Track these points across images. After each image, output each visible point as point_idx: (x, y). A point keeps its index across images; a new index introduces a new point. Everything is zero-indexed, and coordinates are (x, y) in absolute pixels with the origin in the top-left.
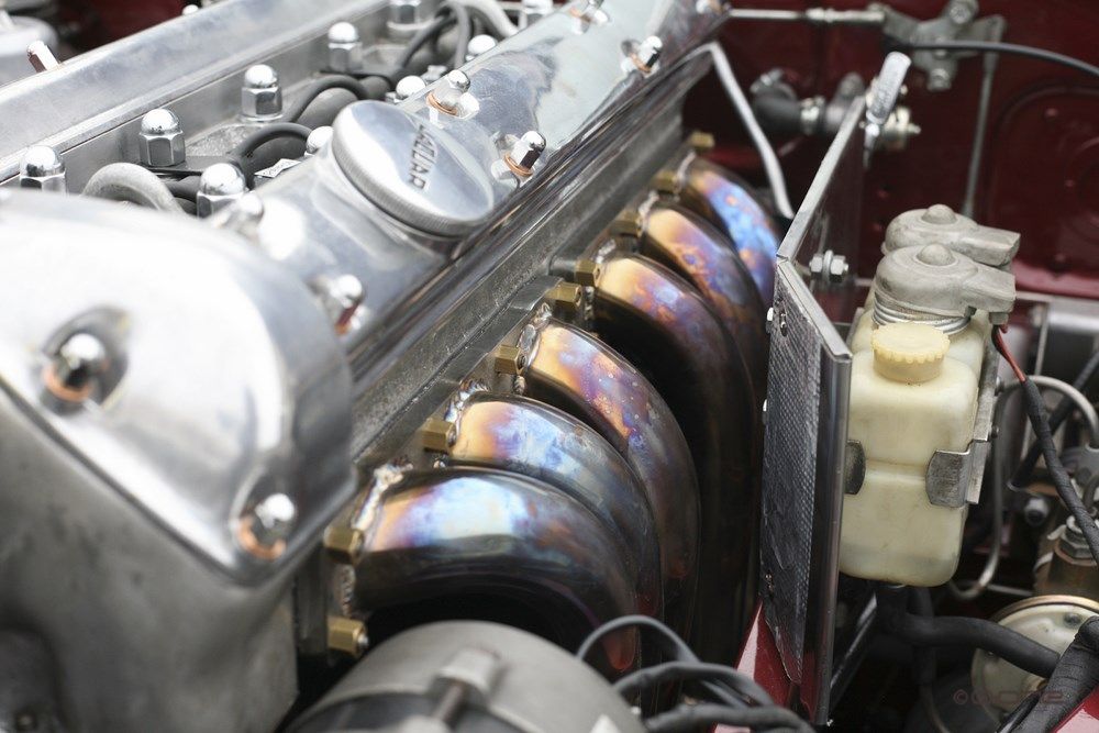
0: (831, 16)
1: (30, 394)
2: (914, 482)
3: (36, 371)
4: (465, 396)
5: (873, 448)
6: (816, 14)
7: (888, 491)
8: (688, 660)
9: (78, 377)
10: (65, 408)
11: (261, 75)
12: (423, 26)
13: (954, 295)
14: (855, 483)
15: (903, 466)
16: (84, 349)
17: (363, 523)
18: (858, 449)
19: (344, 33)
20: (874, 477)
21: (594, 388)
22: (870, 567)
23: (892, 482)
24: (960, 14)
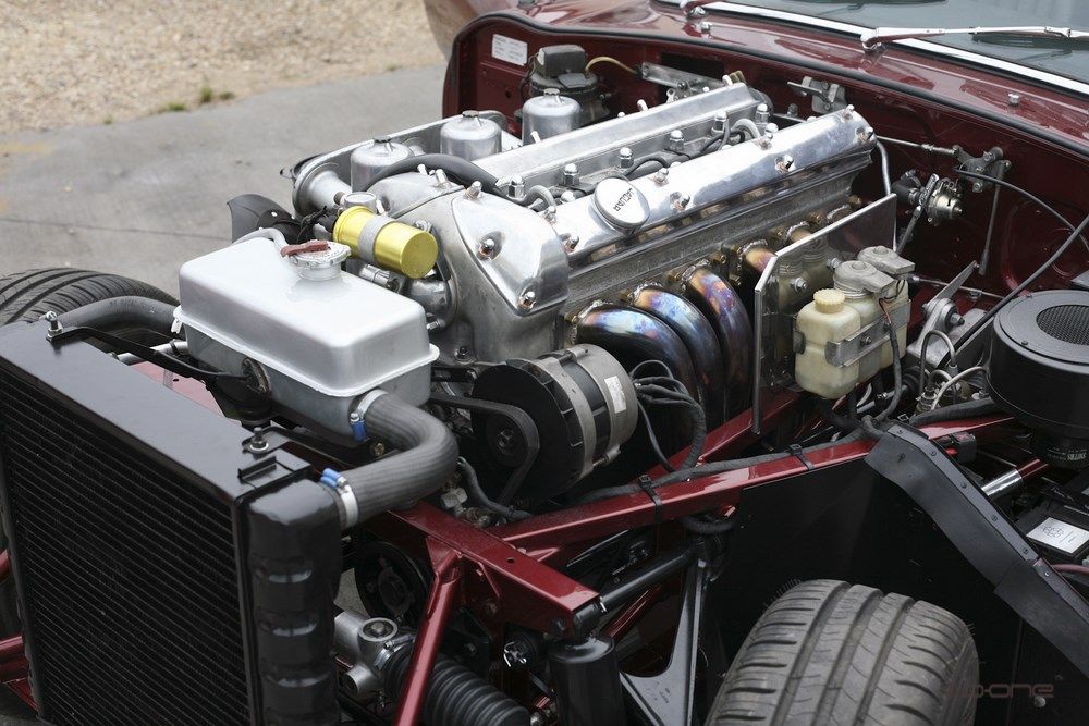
0: (931, 148)
1: (475, 253)
2: (821, 352)
3: (478, 247)
4: (646, 285)
5: (809, 337)
6: (926, 146)
7: (813, 355)
8: (671, 378)
9: (487, 250)
10: (483, 258)
11: (626, 152)
13: (857, 282)
14: (802, 350)
15: (818, 345)
16: (490, 243)
17: (582, 316)
18: (803, 335)
20: (810, 349)
21: (710, 294)
22: (810, 386)
23: (814, 351)
24: (988, 156)
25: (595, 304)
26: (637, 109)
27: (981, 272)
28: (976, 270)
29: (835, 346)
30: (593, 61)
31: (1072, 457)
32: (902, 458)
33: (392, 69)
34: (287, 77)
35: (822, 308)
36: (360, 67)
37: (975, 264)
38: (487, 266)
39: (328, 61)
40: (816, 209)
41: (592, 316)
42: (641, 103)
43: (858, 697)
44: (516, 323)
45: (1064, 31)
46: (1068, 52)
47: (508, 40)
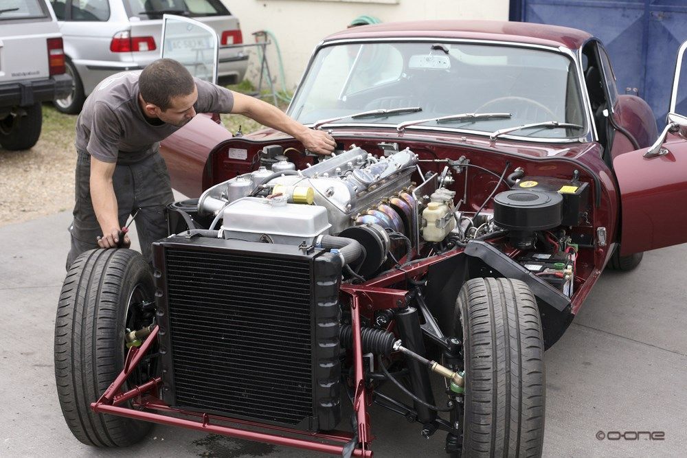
0: (438, 161)
1: (323, 194)
2: (434, 225)
3: (324, 191)
4: (369, 209)
5: (428, 220)
6: (436, 160)
9: (329, 193)
10: (327, 196)
11: (339, 169)
12: (363, 163)
14: (426, 225)
15: (433, 222)
16: (331, 190)
18: (426, 220)
19: (350, 164)
20: (429, 224)
22: (430, 239)
23: (431, 225)
24: (461, 159)
25: (359, 214)
26: (307, 167)
27: (465, 202)
28: (462, 202)
29: (439, 221)
30: (286, 150)
31: (527, 245)
32: (477, 249)
33: (62, 211)
34: (7, 220)
35: (431, 208)
36: (43, 212)
37: (461, 200)
38: (331, 199)
39: (24, 211)
40: (405, 185)
41: (360, 218)
42: (308, 164)
43: (511, 292)
44: (345, 217)
45: (473, 114)
46: (473, 123)
47: (237, 150)
